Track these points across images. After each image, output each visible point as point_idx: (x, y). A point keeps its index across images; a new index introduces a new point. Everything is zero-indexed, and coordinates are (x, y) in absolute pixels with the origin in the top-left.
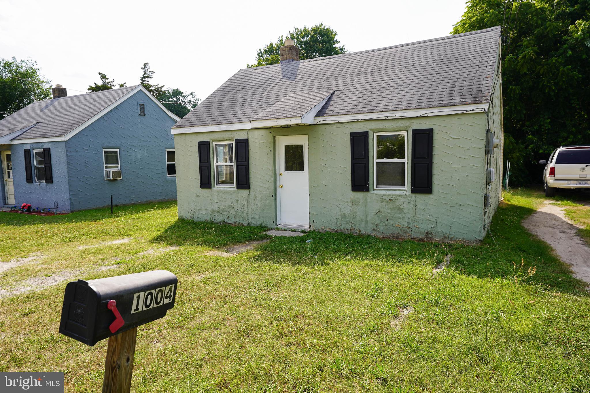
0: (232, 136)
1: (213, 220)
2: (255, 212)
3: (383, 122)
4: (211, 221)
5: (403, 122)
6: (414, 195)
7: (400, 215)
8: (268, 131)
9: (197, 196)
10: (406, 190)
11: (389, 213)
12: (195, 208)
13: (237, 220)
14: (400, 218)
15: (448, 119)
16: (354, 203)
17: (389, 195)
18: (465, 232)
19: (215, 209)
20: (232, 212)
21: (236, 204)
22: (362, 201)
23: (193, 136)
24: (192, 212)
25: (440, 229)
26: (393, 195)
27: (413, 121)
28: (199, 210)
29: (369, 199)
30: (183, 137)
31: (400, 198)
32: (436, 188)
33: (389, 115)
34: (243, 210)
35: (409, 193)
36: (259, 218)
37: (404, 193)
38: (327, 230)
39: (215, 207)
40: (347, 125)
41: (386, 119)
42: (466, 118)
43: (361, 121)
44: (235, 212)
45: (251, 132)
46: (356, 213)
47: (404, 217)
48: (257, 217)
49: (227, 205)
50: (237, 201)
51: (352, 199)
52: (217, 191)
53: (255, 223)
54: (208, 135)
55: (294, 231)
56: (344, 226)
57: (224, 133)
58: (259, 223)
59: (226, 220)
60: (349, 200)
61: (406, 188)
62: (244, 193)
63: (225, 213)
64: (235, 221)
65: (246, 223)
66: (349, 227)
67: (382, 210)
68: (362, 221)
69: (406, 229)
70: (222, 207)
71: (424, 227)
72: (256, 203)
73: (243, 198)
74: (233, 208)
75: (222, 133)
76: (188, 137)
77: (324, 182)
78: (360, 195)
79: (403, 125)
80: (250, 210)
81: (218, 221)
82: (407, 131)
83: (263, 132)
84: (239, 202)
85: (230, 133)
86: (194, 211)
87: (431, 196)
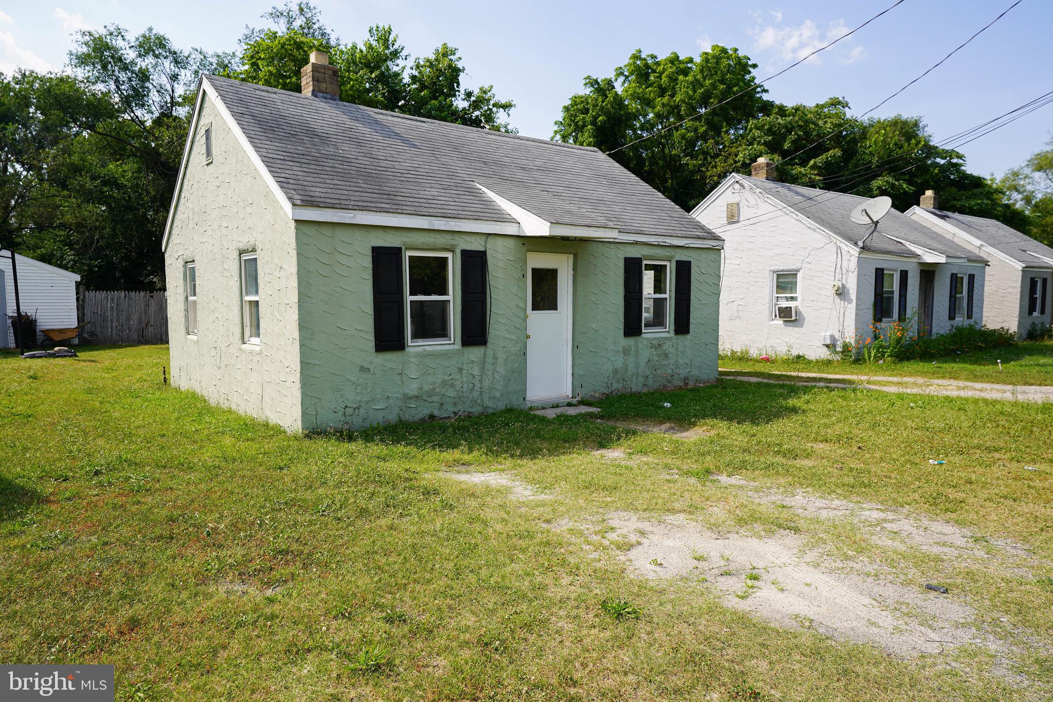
0: (454, 242)
1: (407, 417)
2: (496, 387)
3: (654, 248)
4: (400, 420)
5: (670, 250)
6: (676, 337)
7: (666, 362)
8: (519, 242)
9: (364, 369)
10: (668, 332)
11: (657, 361)
12: (358, 398)
13: (460, 408)
14: (665, 365)
15: (699, 252)
16: (626, 351)
17: (658, 339)
18: (709, 372)
19: (411, 393)
20: (451, 393)
21: (458, 377)
22: (633, 349)
23: (358, 234)
24: (347, 409)
25: (695, 372)
26: (661, 338)
27: (677, 250)
28: (367, 402)
29: (640, 346)
31: (666, 341)
32: (692, 327)
33: (660, 240)
34: (471, 386)
35: (672, 334)
36: (502, 395)
37: (667, 335)
38: (597, 395)
39: (412, 388)
40: (621, 247)
41: (658, 245)
42: (710, 252)
43: (636, 243)
44: (456, 393)
45: (491, 240)
46: (627, 365)
47: (669, 364)
48: (498, 395)
49: (439, 381)
50: (460, 369)
51: (623, 347)
52: (418, 355)
53: (494, 406)
54: (398, 233)
55: (558, 406)
56: (615, 386)
57: (437, 236)
58: (501, 406)
59: (436, 413)
60: (621, 350)
61: (667, 330)
62: (475, 353)
63: (435, 398)
64: (456, 410)
65: (477, 410)
66: (620, 386)
67: (651, 358)
68: (633, 375)
69: (669, 378)
70: (426, 387)
71: (683, 372)
72: (498, 369)
73: (473, 362)
74: (452, 385)
75: (432, 235)
76: (341, 234)
77: (594, 325)
78: (631, 341)
79: (668, 254)
80: (486, 383)
81: (420, 416)
82: (670, 261)
83: (511, 243)
84: (464, 372)
85: (449, 237)
86: (354, 406)
87: (688, 337)
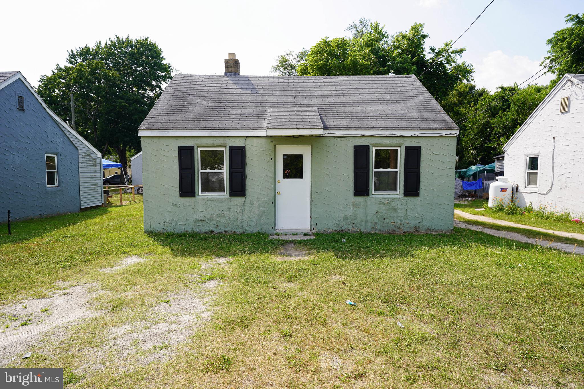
0: (225, 142)
1: (197, 230)
2: (252, 219)
3: (382, 138)
4: (193, 231)
5: (398, 139)
6: (405, 198)
7: (395, 215)
8: (269, 140)
9: (174, 205)
10: (399, 194)
11: (385, 213)
12: (171, 218)
13: (228, 228)
14: (394, 217)
15: (431, 139)
16: (355, 206)
17: (386, 198)
18: (443, 225)
19: (199, 219)
20: (223, 220)
21: (228, 212)
22: (362, 204)
23: (171, 141)
24: (165, 223)
25: (424, 223)
26: (389, 198)
27: (406, 139)
28: (176, 221)
29: (369, 202)
30: (156, 140)
31: (395, 200)
32: (422, 192)
33: (388, 133)
34: (236, 218)
35: (402, 196)
36: (256, 224)
37: (397, 196)
38: (330, 231)
39: (200, 216)
40: (351, 139)
41: (385, 136)
42: (444, 139)
43: (364, 136)
44: (226, 221)
45: (248, 140)
46: (357, 214)
47: (398, 216)
48: (253, 224)
49: (215, 214)
50: (229, 209)
51: (353, 203)
52: (204, 200)
53: (251, 230)
54: (193, 139)
55: (296, 234)
56: (345, 227)
57: (215, 139)
58: (256, 230)
59: (214, 230)
60: (351, 204)
62: (238, 200)
63: (212, 222)
64: (226, 230)
65: (240, 231)
66: (350, 227)
67: (379, 211)
68: (362, 221)
69: (399, 226)
70: (208, 216)
71: (413, 223)
72: (253, 210)
73: (237, 205)
74: (224, 217)
75: (212, 139)
76: (162, 141)
77: (327, 188)
78: (360, 199)
79: (397, 142)
80: (245, 217)
81: (204, 231)
82: (400, 147)
83: (263, 141)
84: (231, 210)
85: (222, 139)
86: (169, 222)
87: (418, 198)
